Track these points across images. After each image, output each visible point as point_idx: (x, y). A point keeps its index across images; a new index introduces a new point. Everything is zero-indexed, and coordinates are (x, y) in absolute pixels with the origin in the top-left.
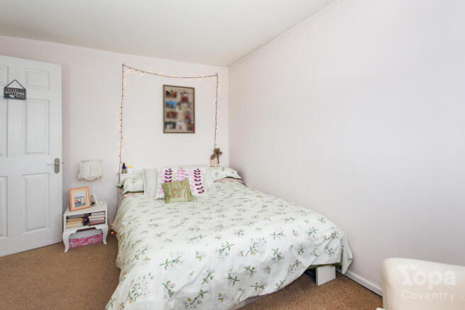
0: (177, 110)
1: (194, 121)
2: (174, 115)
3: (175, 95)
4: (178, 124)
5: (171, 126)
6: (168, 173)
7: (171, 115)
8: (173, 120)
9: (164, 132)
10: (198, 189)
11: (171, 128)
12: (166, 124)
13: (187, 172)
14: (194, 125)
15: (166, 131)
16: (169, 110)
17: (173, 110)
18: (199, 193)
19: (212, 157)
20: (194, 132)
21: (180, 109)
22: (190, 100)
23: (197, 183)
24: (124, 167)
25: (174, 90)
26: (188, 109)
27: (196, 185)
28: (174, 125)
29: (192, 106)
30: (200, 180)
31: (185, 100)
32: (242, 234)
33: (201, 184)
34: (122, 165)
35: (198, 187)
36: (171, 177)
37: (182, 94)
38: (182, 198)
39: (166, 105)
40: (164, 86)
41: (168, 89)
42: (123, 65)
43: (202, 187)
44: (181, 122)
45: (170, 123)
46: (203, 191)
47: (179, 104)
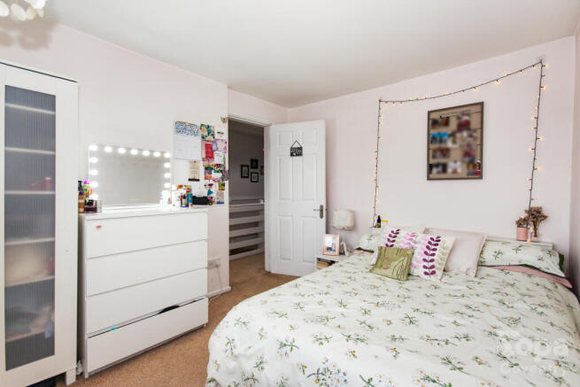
0: (449, 144)
1: (481, 159)
2: (445, 152)
3: (446, 122)
4: (451, 166)
5: (440, 169)
6: (393, 235)
7: (438, 154)
8: (442, 160)
9: (429, 179)
10: (425, 267)
11: (439, 173)
12: (430, 167)
13: (418, 239)
14: (480, 166)
15: (431, 176)
16: (435, 146)
17: (443, 146)
18: (426, 273)
19: (520, 223)
20: (481, 178)
21: (454, 142)
22: (474, 124)
23: (427, 257)
24: (379, 221)
25: (445, 114)
26: (470, 140)
27: (425, 260)
28: (444, 168)
29: (477, 134)
30: (433, 255)
31: (463, 126)
32: (322, 343)
33: (432, 261)
34: (376, 219)
35: (426, 264)
36: (394, 241)
37: (459, 118)
38: (388, 272)
39: (432, 139)
40: (429, 113)
41: (436, 116)
42: (380, 101)
43: (433, 267)
44: (455, 162)
45: (437, 165)
46: (434, 273)
47: (453, 135)
